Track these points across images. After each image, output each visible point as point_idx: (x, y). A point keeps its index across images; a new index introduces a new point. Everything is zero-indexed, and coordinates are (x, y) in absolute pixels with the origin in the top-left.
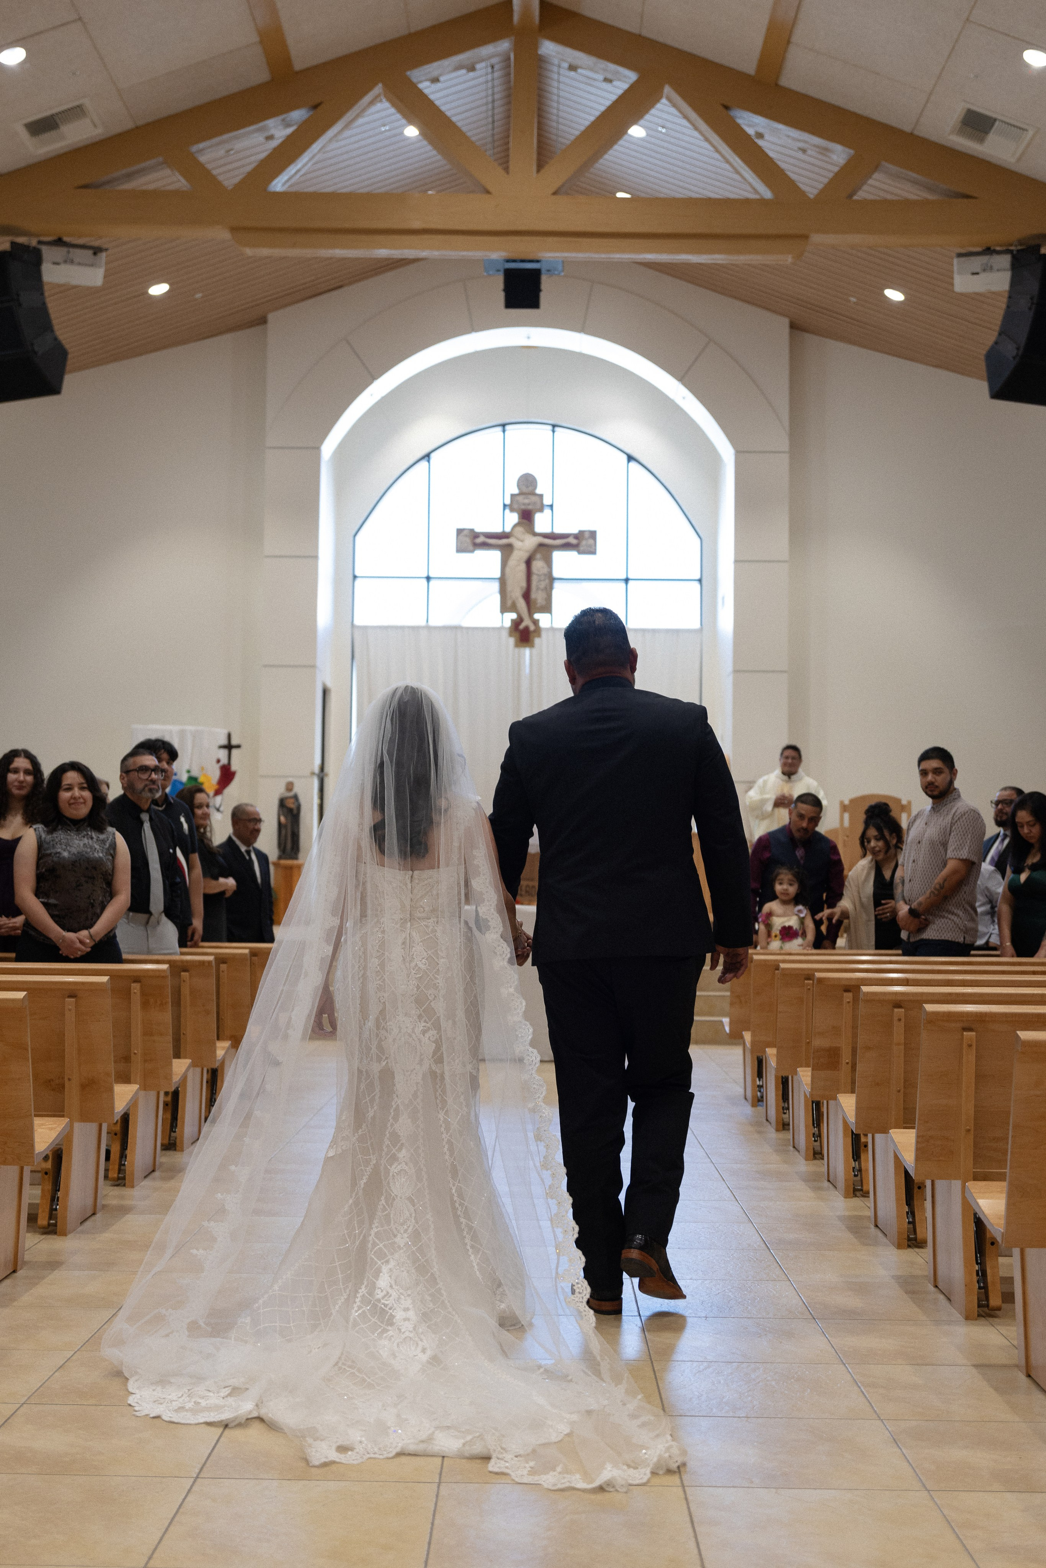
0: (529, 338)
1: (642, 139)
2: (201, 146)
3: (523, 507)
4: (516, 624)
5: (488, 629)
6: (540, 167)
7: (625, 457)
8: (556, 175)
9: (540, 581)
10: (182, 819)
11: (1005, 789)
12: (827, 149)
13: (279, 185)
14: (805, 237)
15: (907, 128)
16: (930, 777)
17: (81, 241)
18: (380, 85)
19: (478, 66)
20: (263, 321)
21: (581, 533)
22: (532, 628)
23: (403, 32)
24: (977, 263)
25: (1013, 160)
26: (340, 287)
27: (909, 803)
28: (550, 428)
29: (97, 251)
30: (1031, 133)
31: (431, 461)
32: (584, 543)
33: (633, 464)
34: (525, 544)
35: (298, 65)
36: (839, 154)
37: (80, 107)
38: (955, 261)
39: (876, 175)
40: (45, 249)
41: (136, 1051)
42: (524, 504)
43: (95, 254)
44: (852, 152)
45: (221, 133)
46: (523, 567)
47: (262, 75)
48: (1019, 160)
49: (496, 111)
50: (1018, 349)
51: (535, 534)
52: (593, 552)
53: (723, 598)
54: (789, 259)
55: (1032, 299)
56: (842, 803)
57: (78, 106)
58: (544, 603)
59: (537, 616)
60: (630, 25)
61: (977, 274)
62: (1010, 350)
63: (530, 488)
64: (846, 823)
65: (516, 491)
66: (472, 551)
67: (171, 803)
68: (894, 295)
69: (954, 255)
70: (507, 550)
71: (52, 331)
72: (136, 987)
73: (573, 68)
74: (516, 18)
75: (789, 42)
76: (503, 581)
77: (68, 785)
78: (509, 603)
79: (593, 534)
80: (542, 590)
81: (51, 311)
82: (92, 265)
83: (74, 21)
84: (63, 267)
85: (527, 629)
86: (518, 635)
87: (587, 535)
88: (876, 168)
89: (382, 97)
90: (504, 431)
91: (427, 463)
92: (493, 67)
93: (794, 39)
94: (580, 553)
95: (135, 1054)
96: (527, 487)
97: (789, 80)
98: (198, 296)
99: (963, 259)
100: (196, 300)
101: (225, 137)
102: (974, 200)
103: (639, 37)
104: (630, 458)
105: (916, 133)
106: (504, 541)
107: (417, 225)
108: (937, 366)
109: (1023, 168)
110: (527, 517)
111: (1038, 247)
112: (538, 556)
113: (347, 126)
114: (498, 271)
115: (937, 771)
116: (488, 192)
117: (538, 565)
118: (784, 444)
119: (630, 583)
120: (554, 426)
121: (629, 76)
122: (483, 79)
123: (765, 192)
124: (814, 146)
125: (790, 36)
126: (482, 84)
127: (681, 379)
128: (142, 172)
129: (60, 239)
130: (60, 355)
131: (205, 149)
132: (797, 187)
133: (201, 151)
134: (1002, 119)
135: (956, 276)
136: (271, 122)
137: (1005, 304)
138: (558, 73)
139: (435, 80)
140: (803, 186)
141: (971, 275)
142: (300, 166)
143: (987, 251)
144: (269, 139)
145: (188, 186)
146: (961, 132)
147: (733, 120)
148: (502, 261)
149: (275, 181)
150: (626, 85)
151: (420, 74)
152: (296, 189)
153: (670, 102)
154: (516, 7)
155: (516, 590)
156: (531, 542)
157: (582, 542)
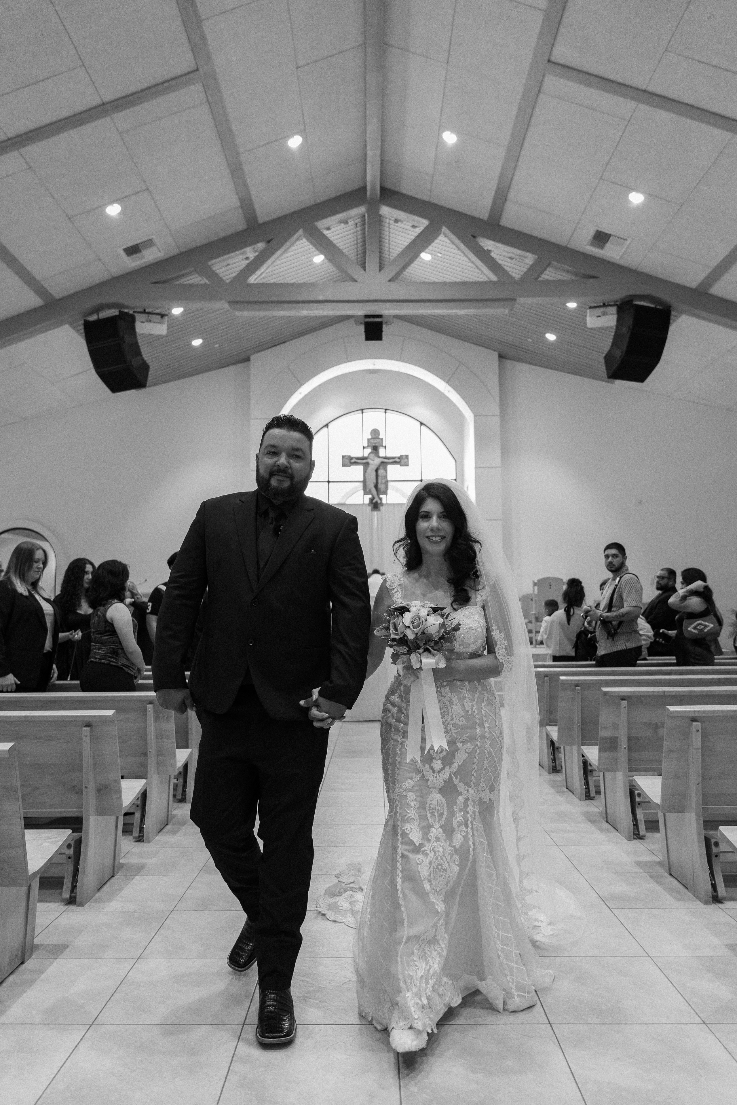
0: (374, 365)
1: (429, 261)
2: (214, 261)
3: (374, 445)
4: (371, 500)
5: (357, 504)
6: (380, 270)
7: (419, 424)
8: (389, 272)
9: (382, 479)
11: (662, 570)
12: (524, 257)
13: (252, 280)
14: (514, 300)
15: (564, 244)
16: (610, 559)
17: (155, 311)
18: (302, 230)
19: (349, 221)
20: (248, 359)
21: (402, 456)
22: (379, 502)
23: (312, 203)
24: (600, 311)
25: (618, 257)
26: (285, 342)
28: (384, 411)
29: (163, 316)
30: (629, 241)
33: (423, 427)
34: (375, 462)
35: (261, 221)
36: (530, 258)
37: (151, 240)
38: (588, 311)
39: (548, 269)
40: (137, 315)
43: (160, 317)
44: (537, 257)
45: (223, 255)
46: (374, 473)
47: (242, 226)
48: (621, 257)
49: (359, 249)
50: (622, 353)
51: (379, 457)
52: (408, 465)
54: (507, 311)
55: (629, 327)
56: (534, 581)
57: (150, 240)
58: (385, 490)
59: (381, 496)
60: (426, 198)
61: (600, 316)
62: (618, 354)
63: (377, 436)
64: (536, 592)
65: (370, 437)
66: (350, 466)
68: (551, 337)
69: (587, 307)
70: (366, 465)
71: (141, 355)
73: (396, 221)
74: (368, 194)
75: (506, 199)
76: (364, 482)
78: (368, 490)
79: (407, 457)
81: (140, 346)
82: (160, 323)
83: (145, 190)
84: (146, 323)
85: (376, 502)
86: (372, 505)
87: (404, 457)
88: (548, 265)
89: (303, 237)
90: (362, 413)
91: (327, 428)
92: (356, 224)
93: (509, 197)
94: (401, 465)
96: (375, 435)
97: (504, 222)
98: (217, 346)
99: (592, 310)
100: (215, 348)
101: (226, 257)
102: (598, 279)
103: (430, 203)
104: (422, 424)
105: (569, 246)
106: (365, 461)
107: (321, 298)
109: (623, 263)
110: (375, 449)
111: (632, 301)
112: (381, 467)
113: (285, 251)
114: (361, 323)
115: (614, 556)
116: (355, 281)
117: (381, 472)
118: (497, 411)
120: (386, 410)
121: (424, 223)
122: (352, 231)
123: (494, 278)
124: (517, 255)
125: (506, 196)
126: (351, 234)
127: (448, 382)
128: (184, 275)
129: (145, 310)
130: (145, 367)
131: (215, 263)
132: (510, 275)
133: (213, 265)
134: (615, 234)
135: (588, 318)
136: (248, 250)
137: (614, 331)
138: (389, 224)
139: (328, 229)
140: (513, 275)
141: (595, 318)
142: (261, 272)
143: (604, 305)
144: (247, 258)
145: (207, 282)
146: (592, 244)
147: (477, 243)
148: (363, 317)
149: (250, 279)
150: (422, 228)
151: (321, 224)
152: (261, 282)
153: (445, 236)
154: (368, 188)
155: (371, 485)
156: (377, 461)
157: (402, 461)
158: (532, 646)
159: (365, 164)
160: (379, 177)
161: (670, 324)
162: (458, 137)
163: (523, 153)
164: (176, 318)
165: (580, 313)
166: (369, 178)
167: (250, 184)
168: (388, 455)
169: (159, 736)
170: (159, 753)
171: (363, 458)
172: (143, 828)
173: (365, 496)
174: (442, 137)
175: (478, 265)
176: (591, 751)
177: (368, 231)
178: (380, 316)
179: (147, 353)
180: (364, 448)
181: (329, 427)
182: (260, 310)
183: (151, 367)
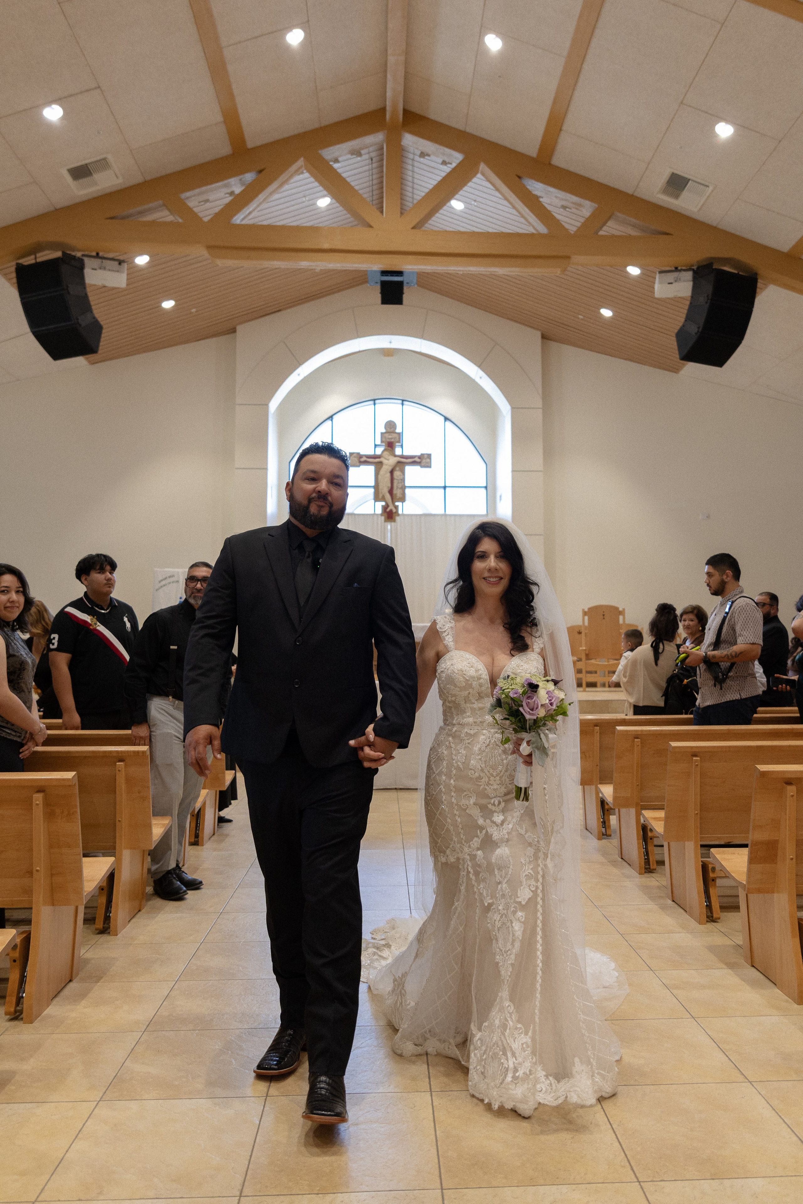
0: (390, 342)
1: (461, 211)
2: (188, 194)
3: (388, 440)
4: (385, 508)
5: (367, 515)
6: (401, 215)
7: (442, 419)
8: (412, 218)
9: (399, 483)
10: (126, 619)
12: (580, 205)
13: (238, 219)
14: (568, 257)
15: (630, 192)
17: (111, 255)
18: (302, 159)
19: (362, 153)
20: (233, 331)
21: (422, 455)
22: (394, 510)
23: (317, 125)
24: (671, 277)
25: (696, 210)
27: (624, 609)
28: (400, 402)
29: (120, 262)
30: (711, 188)
31: (333, 420)
32: (424, 461)
33: (448, 423)
34: (390, 462)
35: (250, 145)
36: (587, 208)
37: (105, 159)
38: (657, 277)
39: (609, 223)
40: (87, 260)
41: (38, 868)
42: (389, 439)
43: (120, 264)
44: (596, 206)
45: (200, 186)
46: (389, 475)
47: (226, 150)
48: (699, 209)
49: (374, 193)
50: (699, 328)
51: (395, 456)
52: (430, 467)
53: (501, 497)
54: (559, 272)
55: (708, 296)
56: (583, 610)
58: (401, 496)
59: (397, 504)
60: (460, 126)
61: (672, 283)
62: (694, 329)
63: (392, 430)
64: (586, 624)
65: (384, 432)
66: (359, 466)
67: (116, 606)
68: (606, 313)
69: (657, 272)
70: (379, 466)
71: (92, 312)
72: (38, 798)
73: (423, 155)
74: (388, 117)
75: (561, 130)
77: (6, 587)
78: (380, 497)
79: (429, 456)
80: (400, 489)
81: (91, 299)
82: (118, 271)
83: (96, 88)
84: (99, 271)
85: (391, 511)
86: (386, 514)
88: (611, 216)
89: (305, 168)
90: (375, 404)
91: (331, 422)
92: (372, 159)
93: (564, 128)
94: (422, 467)
95: (37, 871)
96: (391, 428)
97: (555, 161)
98: (194, 310)
99: (662, 275)
100: (192, 313)
101: (204, 188)
102: (670, 236)
103: (465, 132)
104: (446, 419)
105: (635, 194)
106: (377, 460)
107: (326, 246)
108: (626, 359)
109: (700, 217)
110: (390, 446)
111: (712, 264)
112: (397, 469)
114: (377, 283)
116: (371, 227)
117: (397, 474)
118: (539, 404)
119: (447, 489)
120: (403, 401)
121: (457, 157)
122: (367, 168)
123: (542, 229)
124: (573, 203)
125: (561, 127)
126: (365, 171)
127: (480, 366)
128: (149, 211)
129: (98, 254)
130: (97, 328)
131: (191, 197)
132: (563, 227)
133: (188, 198)
134: (695, 179)
135: (657, 286)
136: (233, 181)
137: (688, 303)
138: (413, 160)
139: (336, 161)
140: (567, 226)
141: (667, 285)
142: (251, 209)
143: (676, 269)
144: (232, 193)
145: (180, 220)
146: (665, 191)
147: (524, 186)
148: (379, 274)
149: (235, 218)
150: (454, 165)
151: (328, 153)
152: (250, 222)
153: (483, 174)
154: (388, 108)
155: (384, 490)
156: (392, 461)
157: (423, 461)
158: (581, 689)
159: (386, 76)
160: (402, 96)
161: (757, 294)
162: (505, 44)
163: (585, 66)
164: (140, 269)
165: (647, 279)
166: (389, 94)
167: (236, 92)
168: (405, 454)
169: (54, 844)
170: (53, 871)
171: (375, 457)
172: (22, 997)
173: (376, 503)
174: (484, 43)
175: (523, 213)
176: (726, 856)
177: (387, 168)
178: (400, 273)
179: (99, 312)
180: (376, 446)
181: (334, 420)
182: (248, 258)
183: (104, 327)
